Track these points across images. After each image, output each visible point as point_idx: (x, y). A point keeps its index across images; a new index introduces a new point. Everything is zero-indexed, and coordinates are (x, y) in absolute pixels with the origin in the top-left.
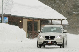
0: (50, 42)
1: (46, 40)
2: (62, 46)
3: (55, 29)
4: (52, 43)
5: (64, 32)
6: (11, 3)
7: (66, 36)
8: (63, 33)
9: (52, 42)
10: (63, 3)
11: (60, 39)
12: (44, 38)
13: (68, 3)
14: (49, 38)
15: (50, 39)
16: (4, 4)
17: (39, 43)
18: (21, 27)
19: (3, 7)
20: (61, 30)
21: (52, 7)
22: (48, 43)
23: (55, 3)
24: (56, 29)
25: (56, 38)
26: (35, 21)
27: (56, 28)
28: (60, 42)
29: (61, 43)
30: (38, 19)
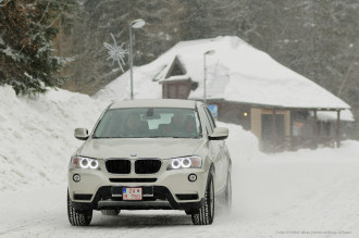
0: (133, 193)
1: (112, 180)
2: (203, 214)
3: (166, 119)
4: (144, 199)
5: (210, 138)
6: (223, 73)
7: (227, 154)
8: (205, 139)
9: (145, 190)
10: (343, 72)
11: (191, 178)
12: (99, 169)
13: (352, 71)
14: (128, 172)
15: (133, 174)
16: (209, 76)
17: (77, 197)
18: (247, 126)
19: (207, 82)
20: (198, 125)
21: (317, 81)
22: (124, 198)
23: (322, 72)
24: (172, 119)
25: (169, 168)
26: (278, 113)
27: (172, 115)
28: (188, 189)
29: (195, 196)
30: (287, 109)
